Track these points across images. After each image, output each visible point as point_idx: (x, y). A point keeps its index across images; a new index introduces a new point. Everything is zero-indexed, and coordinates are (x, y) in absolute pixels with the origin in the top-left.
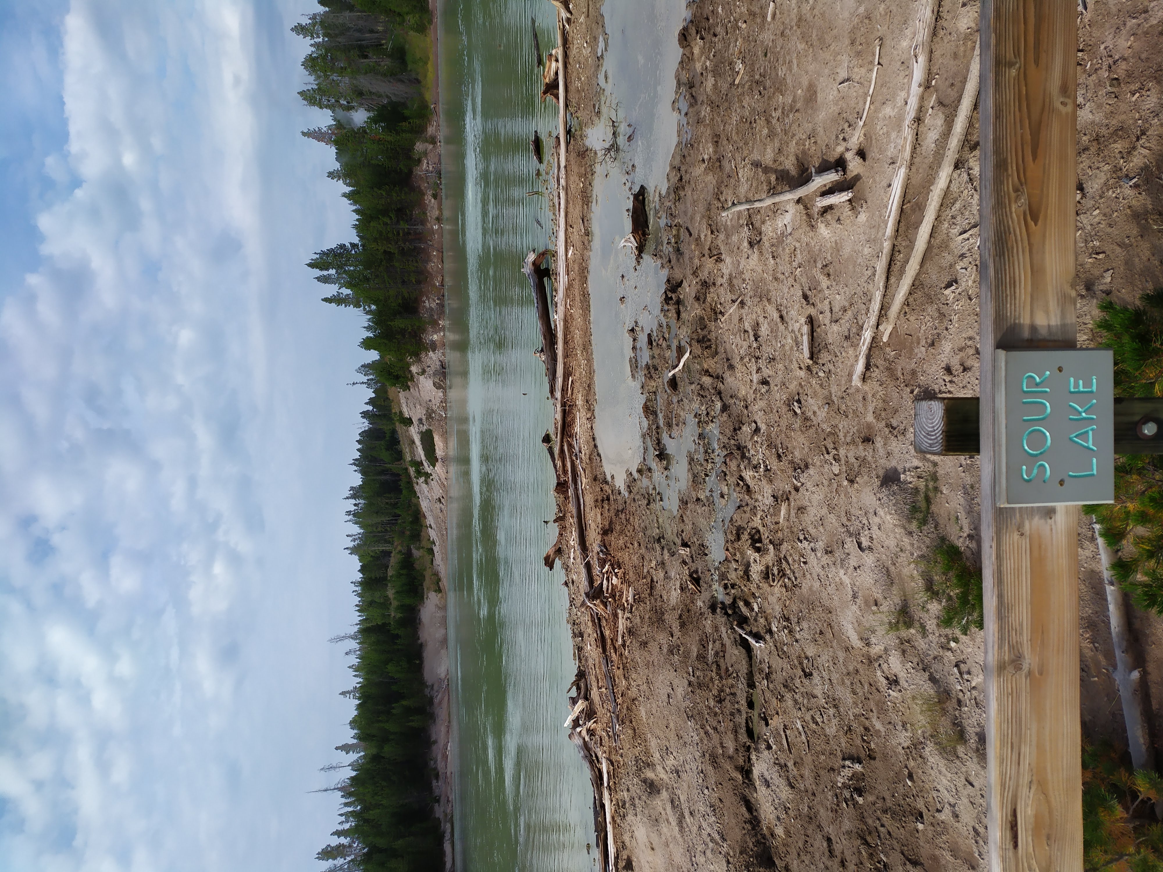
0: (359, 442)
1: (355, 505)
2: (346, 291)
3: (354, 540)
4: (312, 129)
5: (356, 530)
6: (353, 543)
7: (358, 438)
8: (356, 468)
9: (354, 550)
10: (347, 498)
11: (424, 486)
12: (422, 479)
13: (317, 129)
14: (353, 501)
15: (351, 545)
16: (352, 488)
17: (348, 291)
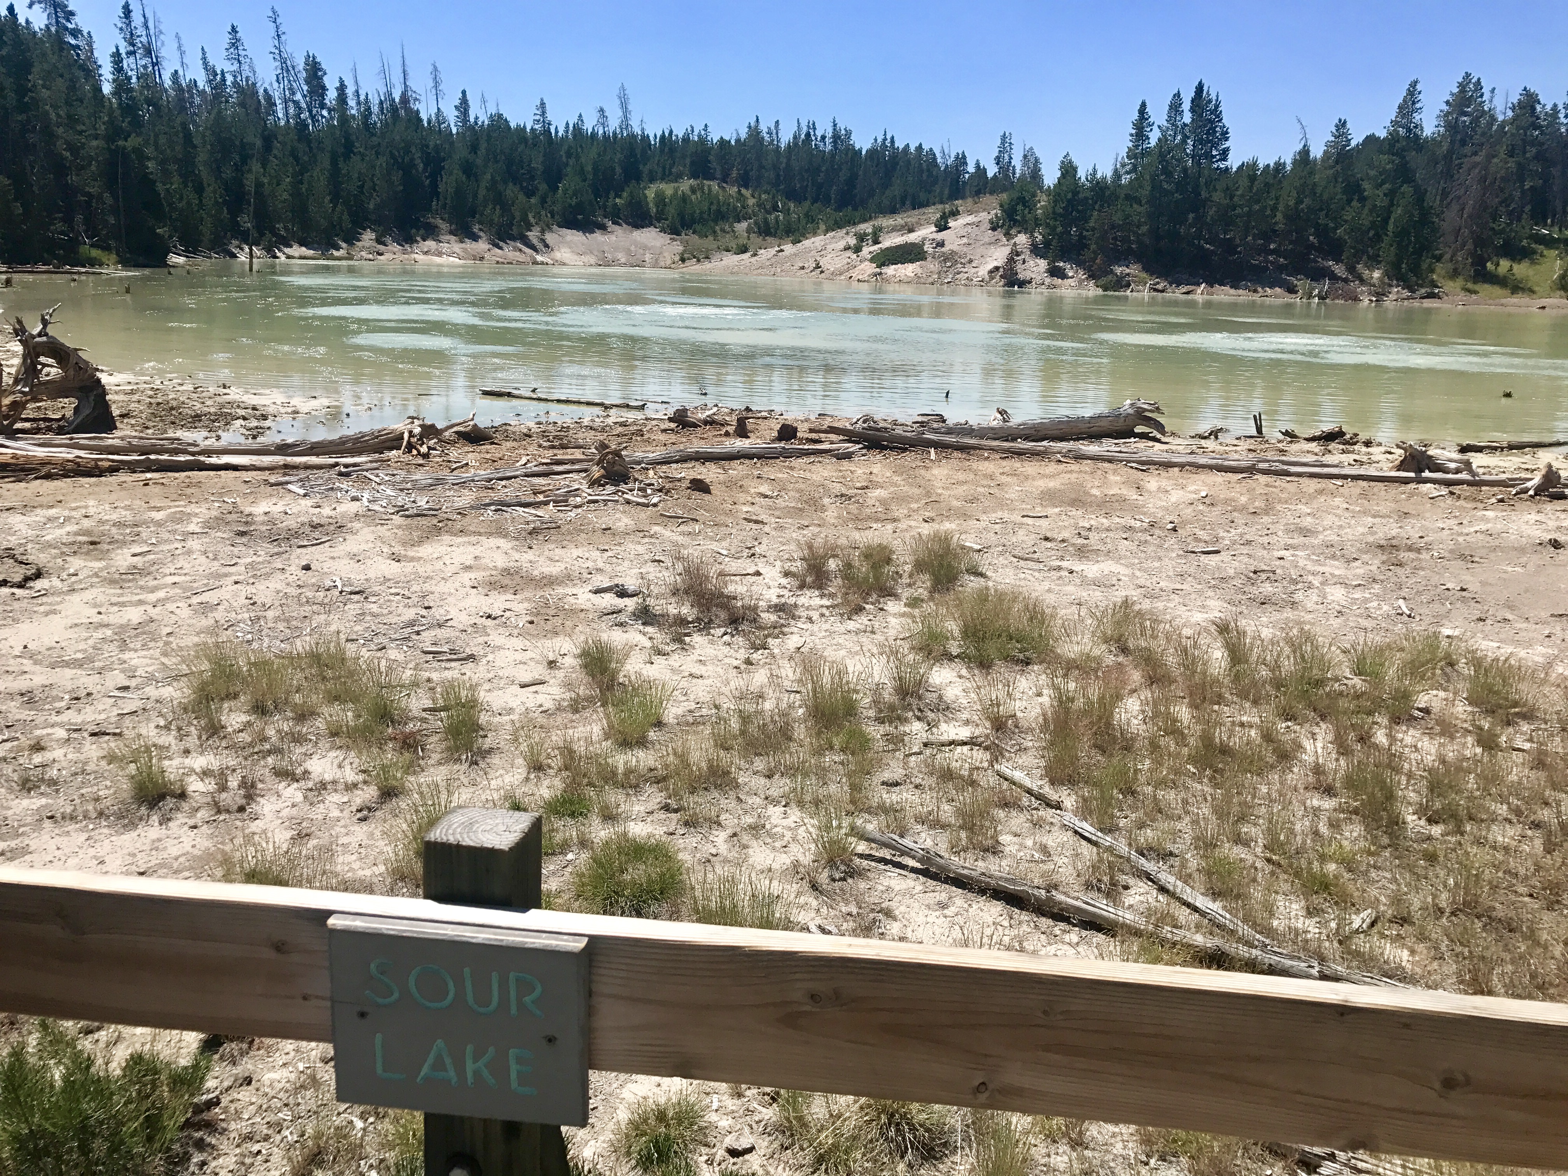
0: (920, 148)
1: (823, 138)
2: (1154, 137)
3: (770, 133)
4: (1421, 97)
5: (786, 137)
6: (765, 130)
7: (926, 147)
8: (879, 140)
9: (754, 132)
10: (835, 125)
11: (842, 244)
12: (852, 241)
13: (1418, 106)
14: (829, 134)
15: (763, 128)
16: (848, 133)
17: (1153, 141)
